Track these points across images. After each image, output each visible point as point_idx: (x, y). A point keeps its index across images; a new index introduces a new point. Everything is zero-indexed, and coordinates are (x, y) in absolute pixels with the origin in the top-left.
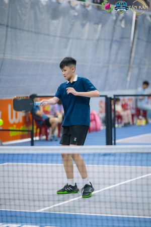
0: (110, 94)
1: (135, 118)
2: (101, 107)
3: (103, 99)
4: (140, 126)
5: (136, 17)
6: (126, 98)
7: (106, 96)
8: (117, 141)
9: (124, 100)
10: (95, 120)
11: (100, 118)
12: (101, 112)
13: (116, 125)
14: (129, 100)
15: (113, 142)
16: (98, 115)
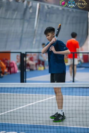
0: (23, 52)
1: (38, 66)
2: (17, 59)
3: (19, 54)
4: (40, 71)
5: (39, 6)
6: (33, 54)
7: (21, 53)
8: (27, 79)
9: (31, 55)
10: (14, 67)
11: (17, 66)
12: (17, 62)
13: (27, 70)
14: (34, 55)
15: (25, 80)
16: (16, 64)
